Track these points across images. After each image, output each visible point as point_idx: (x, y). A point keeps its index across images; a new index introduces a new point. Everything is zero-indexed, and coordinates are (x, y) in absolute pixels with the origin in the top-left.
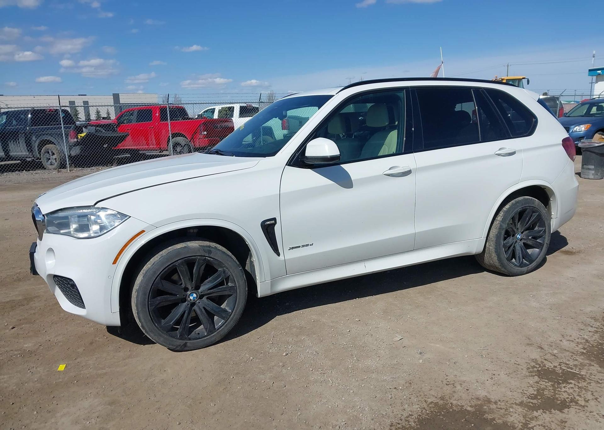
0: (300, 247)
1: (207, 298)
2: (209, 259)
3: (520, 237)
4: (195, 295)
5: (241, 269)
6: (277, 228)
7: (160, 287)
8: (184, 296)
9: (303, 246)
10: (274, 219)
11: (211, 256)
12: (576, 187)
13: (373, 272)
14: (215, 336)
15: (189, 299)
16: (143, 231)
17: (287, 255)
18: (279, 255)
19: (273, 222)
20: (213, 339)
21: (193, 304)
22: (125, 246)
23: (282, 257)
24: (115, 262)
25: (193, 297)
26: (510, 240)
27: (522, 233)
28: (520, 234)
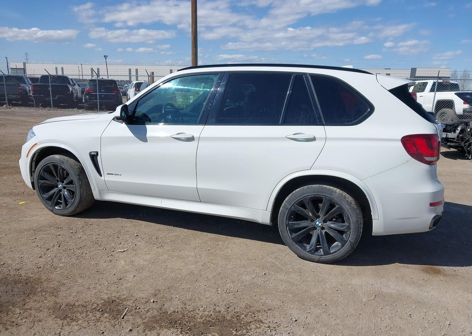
0: (113, 174)
1: (67, 189)
2: (63, 166)
3: (320, 224)
4: (61, 185)
5: (78, 178)
6: (99, 158)
7: (43, 175)
8: (56, 184)
9: (116, 175)
10: (97, 153)
11: (63, 165)
13: (166, 208)
14: (66, 212)
15: (58, 187)
16: (36, 144)
17: (106, 178)
18: (101, 176)
19: (95, 154)
20: (65, 212)
21: (60, 191)
22: (30, 149)
23: (102, 178)
24: (27, 157)
25: (60, 186)
26: (303, 224)
27: (325, 221)
28: (321, 222)
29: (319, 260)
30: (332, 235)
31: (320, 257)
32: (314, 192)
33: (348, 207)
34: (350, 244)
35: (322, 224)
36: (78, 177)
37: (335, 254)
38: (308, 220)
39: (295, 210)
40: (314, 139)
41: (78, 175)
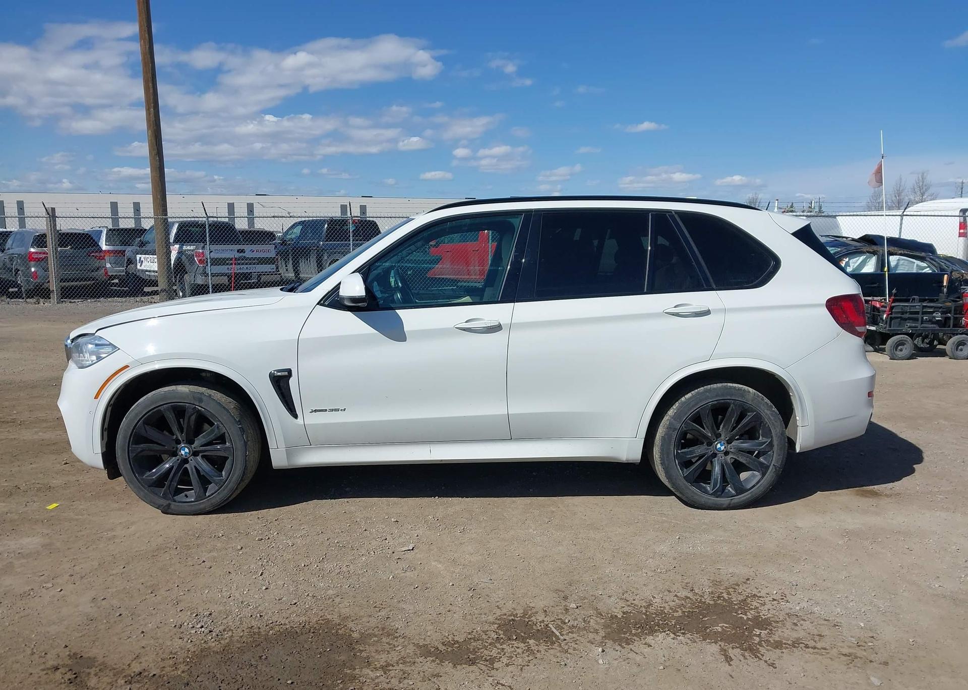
0: (326, 410)
1: (203, 457)
2: (199, 408)
3: (723, 448)
4: (187, 450)
5: (239, 428)
6: (293, 382)
7: (143, 432)
8: (173, 448)
9: (332, 410)
10: (289, 371)
11: (202, 405)
12: (867, 377)
13: (442, 460)
14: (204, 504)
15: (180, 453)
16: (127, 367)
17: (307, 418)
18: (296, 416)
19: (286, 373)
20: (202, 506)
21: (185, 461)
22: (108, 380)
23: (300, 421)
24: (96, 397)
25: (184, 451)
26: (699, 450)
27: (729, 442)
28: (724, 444)
29: (730, 504)
30: (744, 462)
31: (732, 499)
32: (717, 396)
33: (768, 412)
34: (774, 470)
35: (725, 447)
36: (240, 426)
37: (752, 490)
38: (703, 443)
39: (687, 430)
40: (707, 313)
41: (239, 421)
